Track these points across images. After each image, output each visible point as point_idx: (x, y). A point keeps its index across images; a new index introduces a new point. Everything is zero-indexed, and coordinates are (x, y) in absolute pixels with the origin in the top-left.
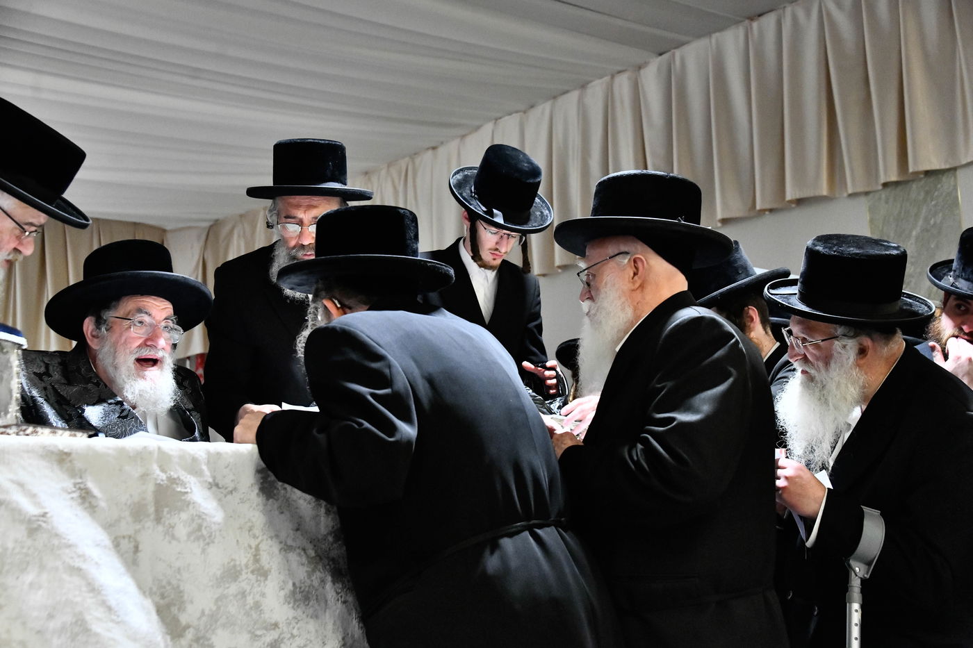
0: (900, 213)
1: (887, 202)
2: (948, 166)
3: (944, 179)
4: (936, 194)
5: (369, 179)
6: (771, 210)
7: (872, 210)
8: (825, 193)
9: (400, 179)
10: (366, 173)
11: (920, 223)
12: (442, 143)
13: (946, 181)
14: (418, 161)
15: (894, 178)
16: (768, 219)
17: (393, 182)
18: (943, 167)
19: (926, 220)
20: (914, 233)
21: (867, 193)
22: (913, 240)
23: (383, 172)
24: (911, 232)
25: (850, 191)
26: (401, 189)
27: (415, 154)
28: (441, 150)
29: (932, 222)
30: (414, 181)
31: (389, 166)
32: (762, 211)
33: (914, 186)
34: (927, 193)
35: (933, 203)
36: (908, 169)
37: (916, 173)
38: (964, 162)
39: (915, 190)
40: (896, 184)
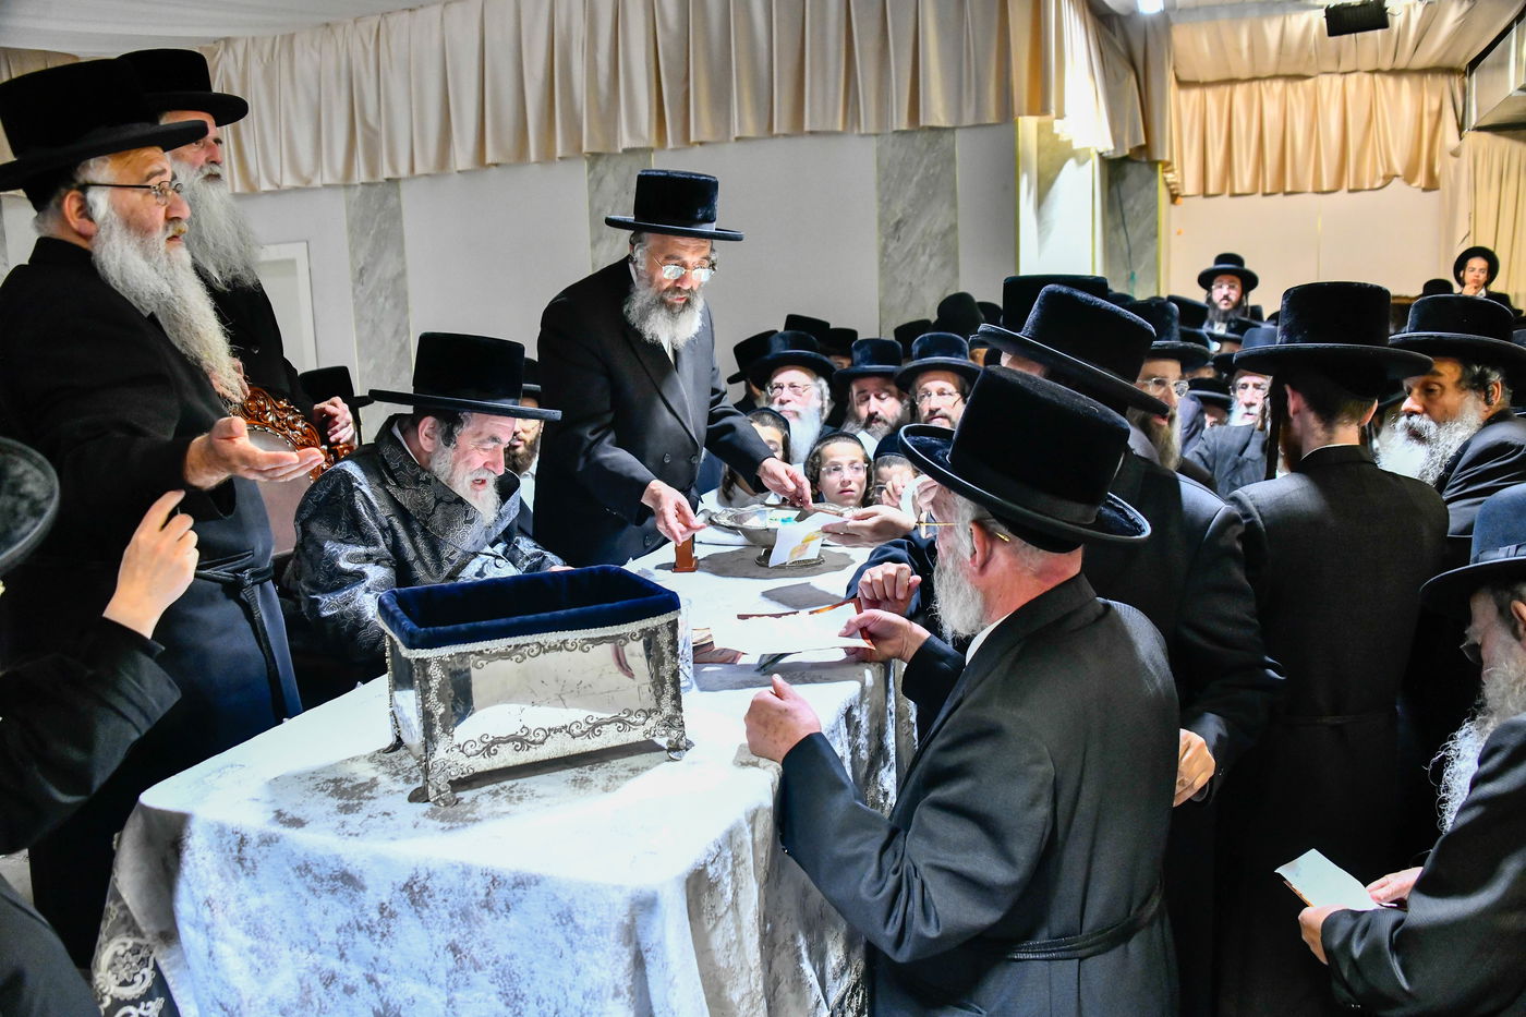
0: (904, 159)
1: (893, 145)
2: (951, 125)
3: (946, 135)
4: (937, 147)
5: (333, 32)
6: (785, 135)
7: (880, 150)
8: (840, 128)
9: (370, 40)
10: (327, 25)
11: (921, 170)
12: (422, 6)
13: (947, 136)
14: (392, 20)
15: (904, 127)
16: (781, 142)
17: (362, 40)
18: (948, 125)
19: (927, 168)
20: (915, 179)
21: (876, 135)
22: (913, 184)
23: (349, 27)
24: (913, 176)
25: (863, 131)
26: (371, 47)
27: (389, 13)
28: (420, 13)
29: (931, 171)
30: (388, 42)
31: (355, 22)
32: (777, 136)
33: (919, 136)
34: (930, 144)
35: (935, 154)
36: (918, 121)
37: (923, 127)
38: (965, 124)
39: (920, 140)
40: (903, 132)
